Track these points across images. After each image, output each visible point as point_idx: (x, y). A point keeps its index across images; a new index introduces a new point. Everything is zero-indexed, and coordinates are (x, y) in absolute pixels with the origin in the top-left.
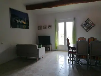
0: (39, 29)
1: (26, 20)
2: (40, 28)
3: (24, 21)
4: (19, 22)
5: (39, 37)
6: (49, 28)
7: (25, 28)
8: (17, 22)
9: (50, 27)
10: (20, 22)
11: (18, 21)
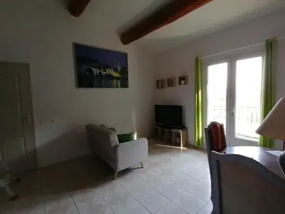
0: (158, 87)
1: (119, 68)
2: (160, 84)
3: (116, 70)
4: (100, 73)
5: (156, 106)
6: (180, 84)
7: (117, 87)
8: (95, 74)
9: (183, 82)
10: (104, 73)
11: (98, 71)
